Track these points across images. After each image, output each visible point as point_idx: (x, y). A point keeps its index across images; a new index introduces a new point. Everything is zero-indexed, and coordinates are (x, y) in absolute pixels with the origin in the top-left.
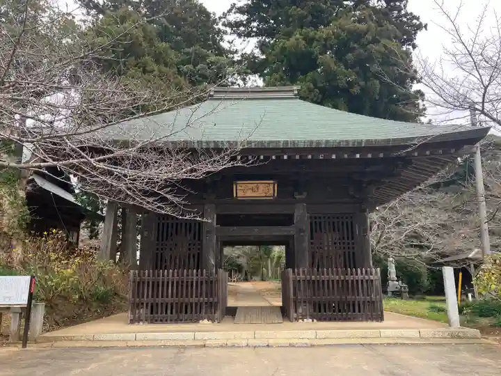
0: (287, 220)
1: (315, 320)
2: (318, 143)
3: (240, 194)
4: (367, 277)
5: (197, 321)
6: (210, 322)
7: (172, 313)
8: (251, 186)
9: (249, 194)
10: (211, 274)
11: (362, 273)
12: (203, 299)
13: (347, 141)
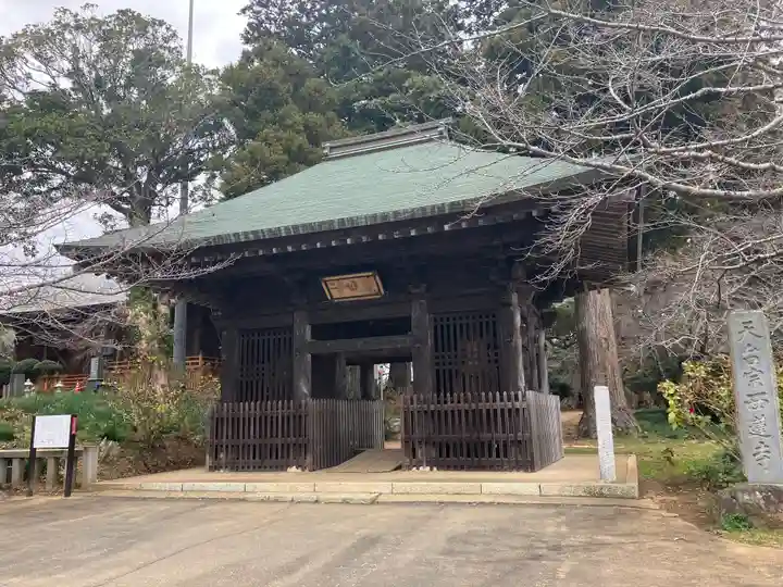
0: (402, 326)
1: (435, 469)
2: (385, 216)
3: (336, 294)
4: (510, 405)
5: (283, 468)
6: (300, 470)
7: (254, 458)
8: (346, 282)
9: (347, 293)
10: (300, 406)
11: (502, 400)
12: (292, 439)
13: (423, 209)
